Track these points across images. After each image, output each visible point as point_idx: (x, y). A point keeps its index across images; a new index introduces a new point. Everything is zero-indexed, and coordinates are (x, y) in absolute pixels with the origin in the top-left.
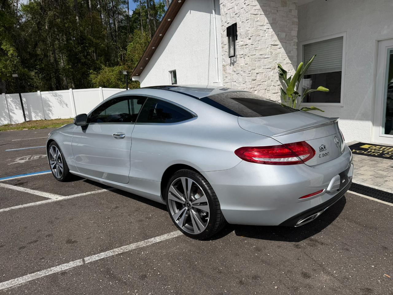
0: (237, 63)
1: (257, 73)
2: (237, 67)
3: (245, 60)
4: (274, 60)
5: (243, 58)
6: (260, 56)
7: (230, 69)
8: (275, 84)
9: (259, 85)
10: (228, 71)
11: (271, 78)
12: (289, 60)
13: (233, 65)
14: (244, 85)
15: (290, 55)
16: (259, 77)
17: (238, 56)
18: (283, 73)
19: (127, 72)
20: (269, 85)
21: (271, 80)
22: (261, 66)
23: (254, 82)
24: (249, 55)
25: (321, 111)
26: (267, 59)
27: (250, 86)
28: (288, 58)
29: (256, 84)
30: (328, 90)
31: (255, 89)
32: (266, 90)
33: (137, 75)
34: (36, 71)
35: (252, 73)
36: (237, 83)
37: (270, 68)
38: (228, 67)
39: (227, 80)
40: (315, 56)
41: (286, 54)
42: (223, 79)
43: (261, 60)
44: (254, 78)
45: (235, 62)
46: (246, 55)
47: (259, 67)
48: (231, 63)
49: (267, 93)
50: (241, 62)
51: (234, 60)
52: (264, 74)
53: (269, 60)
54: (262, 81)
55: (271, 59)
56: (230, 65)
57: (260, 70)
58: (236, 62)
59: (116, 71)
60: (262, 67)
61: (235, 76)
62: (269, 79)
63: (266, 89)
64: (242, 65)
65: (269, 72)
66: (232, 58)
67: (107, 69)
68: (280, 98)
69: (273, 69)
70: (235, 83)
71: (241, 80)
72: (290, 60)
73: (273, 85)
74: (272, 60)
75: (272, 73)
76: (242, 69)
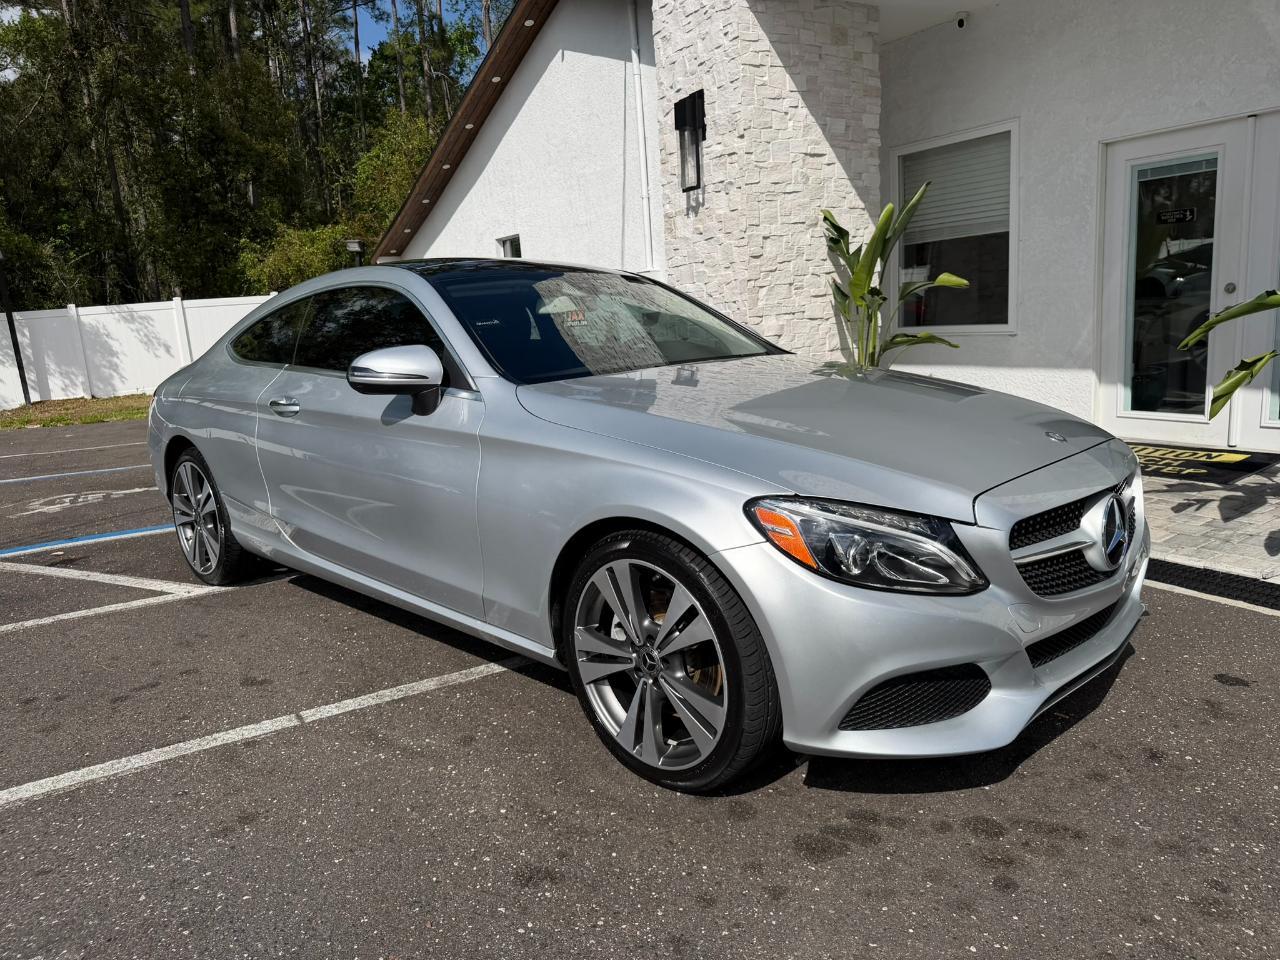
0: (706, 205)
1: (765, 238)
2: (707, 221)
3: (730, 200)
4: (812, 200)
5: (723, 193)
6: (773, 188)
7: (686, 226)
8: (817, 271)
9: (771, 271)
10: (680, 233)
11: (806, 250)
12: (858, 198)
13: (696, 213)
14: (729, 272)
15: (860, 183)
16: (770, 249)
17: (710, 188)
18: (838, 238)
19: (362, 245)
20: (800, 272)
21: (805, 257)
22: (776, 217)
23: (758, 262)
24: (740, 184)
25: (950, 345)
26: (792, 195)
27: (747, 275)
28: (854, 191)
29: (763, 269)
30: (965, 282)
31: (758, 284)
32: (793, 287)
33: (392, 252)
34: (59, 241)
35: (750, 236)
36: (706, 266)
37: (803, 223)
38: (679, 220)
39: (678, 259)
40: (927, 185)
41: (848, 183)
42: (667, 255)
43: (775, 198)
44: (756, 251)
45: (700, 205)
46: (731, 183)
47: (772, 219)
48: (688, 209)
49: (796, 294)
50: (717, 203)
51: (697, 199)
52: (785, 239)
53: (800, 199)
54: (779, 260)
55: (805, 197)
56: (688, 214)
57: (774, 229)
58: (703, 205)
59: (324, 240)
60: (779, 218)
61: (702, 248)
62: (800, 254)
63: (791, 284)
64: (721, 212)
65: (801, 235)
66: (691, 193)
67: (293, 235)
68: (832, 312)
69: (811, 226)
70: (702, 268)
71: (718, 256)
72: (862, 199)
73: (811, 270)
74: (807, 200)
75: (808, 236)
76: (721, 226)
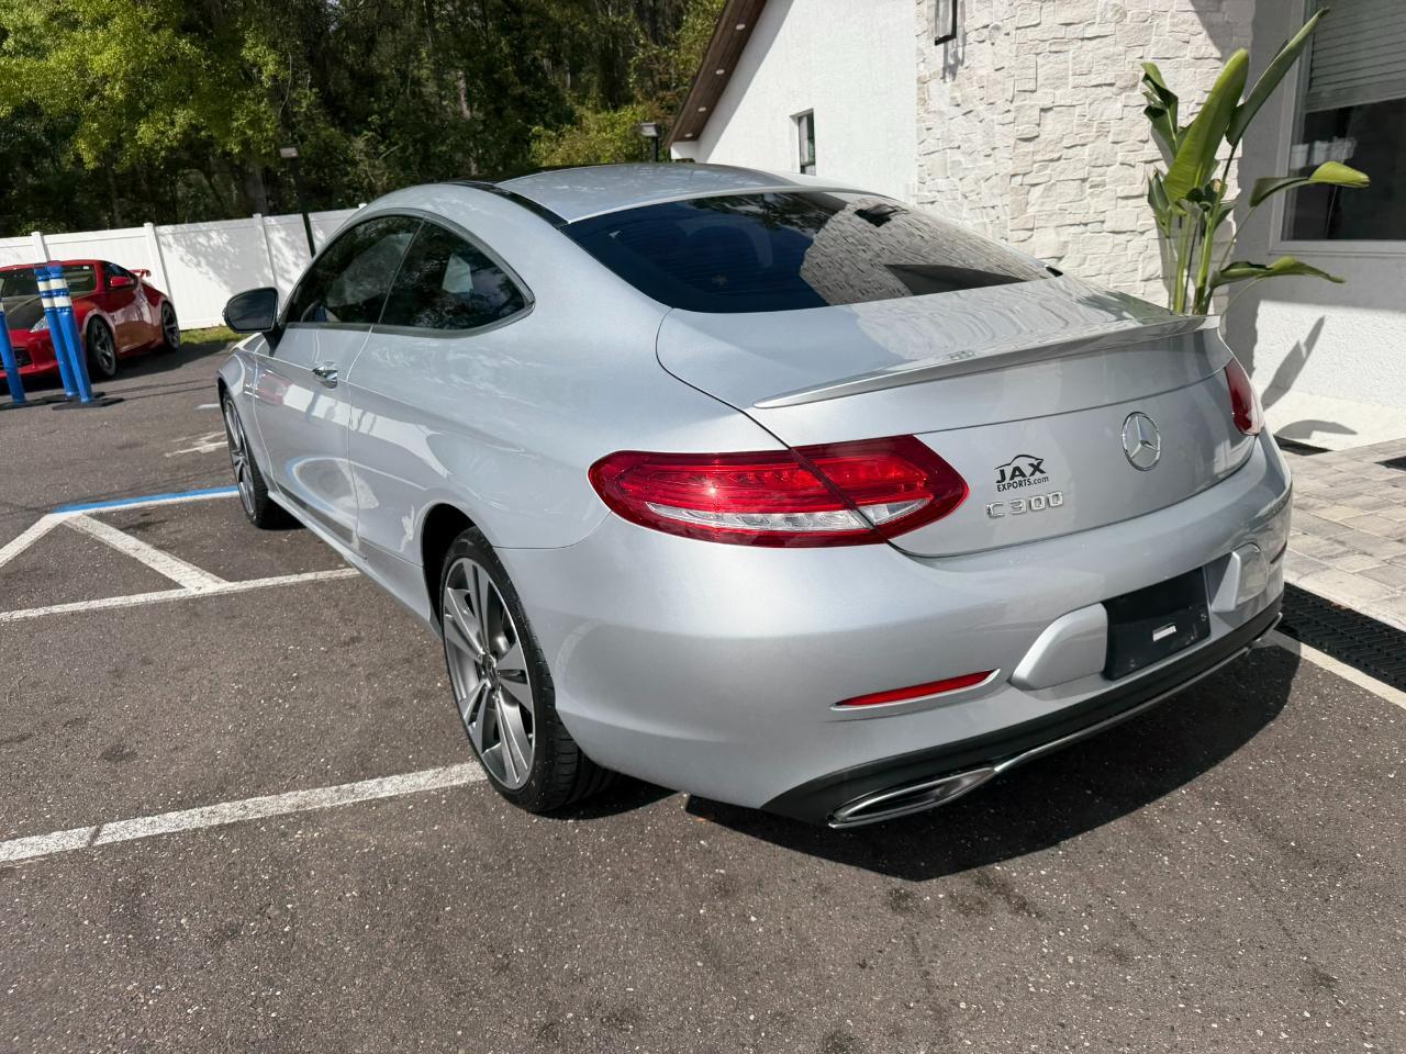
0: (966, 64)
1: (1043, 110)
2: (966, 87)
3: (995, 54)
4: (1129, 48)
5: (988, 42)
6: (1062, 32)
7: (942, 92)
8: (1131, 158)
9: (1052, 160)
10: (933, 105)
11: (1114, 127)
12: (1209, 41)
13: (954, 75)
14: (990, 162)
15: (1217, 18)
16: (1052, 126)
17: (972, 37)
18: (1162, 106)
19: (658, 128)
20: (1100, 162)
21: (1111, 138)
22: (1065, 77)
23: (1030, 147)
24: (1009, 27)
25: (1328, 277)
26: (1094, 42)
27: (1010, 168)
28: (1205, 33)
29: (1038, 157)
30: (1363, 177)
31: (1029, 180)
32: (1087, 185)
33: (688, 135)
34: (370, 134)
35: (1019, 109)
36: (963, 153)
37: (1112, 85)
38: (935, 86)
39: (931, 144)
40: (1321, 16)
41: (1194, 17)
42: (918, 137)
43: (1066, 48)
44: (1029, 131)
45: (959, 62)
46: (997, 28)
47: (1058, 80)
48: (944, 69)
49: (1091, 194)
50: (980, 58)
51: (955, 54)
52: (1078, 110)
53: (1107, 47)
54: (1067, 143)
55: (1116, 43)
56: (944, 78)
57: (1063, 95)
58: (963, 62)
59: (625, 123)
60: (1071, 78)
61: (959, 126)
62: (1102, 132)
63: (1084, 180)
64: (983, 72)
65: (1104, 104)
66: (950, 43)
67: (590, 118)
68: (1153, 221)
69: (1124, 89)
70: (958, 156)
71: (978, 139)
72: (1216, 44)
73: (1120, 158)
74: (1121, 48)
75: (1119, 105)
76: (982, 93)
